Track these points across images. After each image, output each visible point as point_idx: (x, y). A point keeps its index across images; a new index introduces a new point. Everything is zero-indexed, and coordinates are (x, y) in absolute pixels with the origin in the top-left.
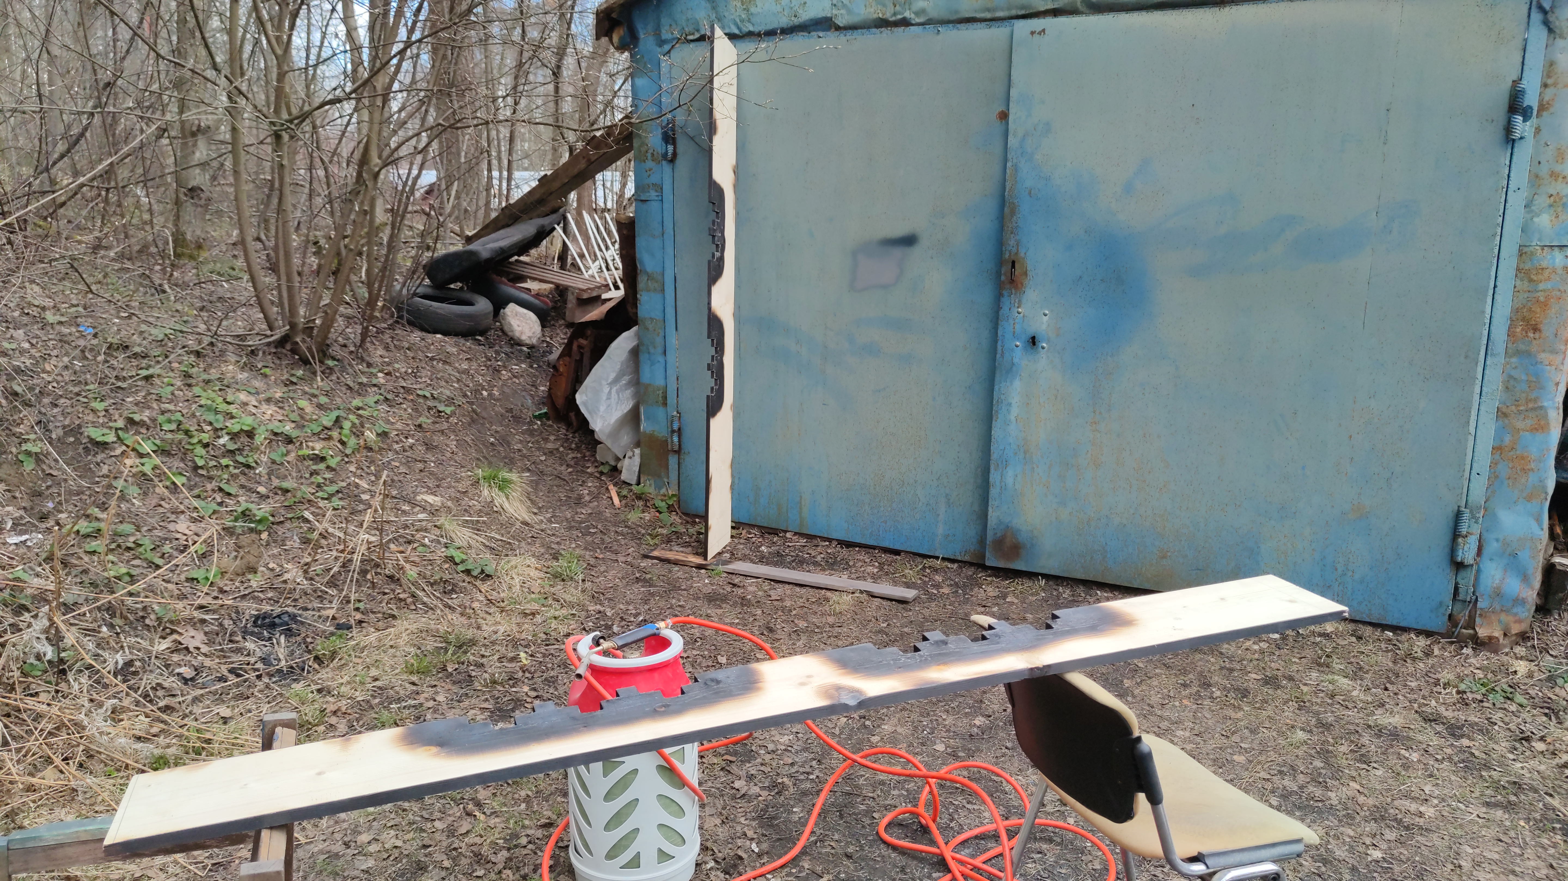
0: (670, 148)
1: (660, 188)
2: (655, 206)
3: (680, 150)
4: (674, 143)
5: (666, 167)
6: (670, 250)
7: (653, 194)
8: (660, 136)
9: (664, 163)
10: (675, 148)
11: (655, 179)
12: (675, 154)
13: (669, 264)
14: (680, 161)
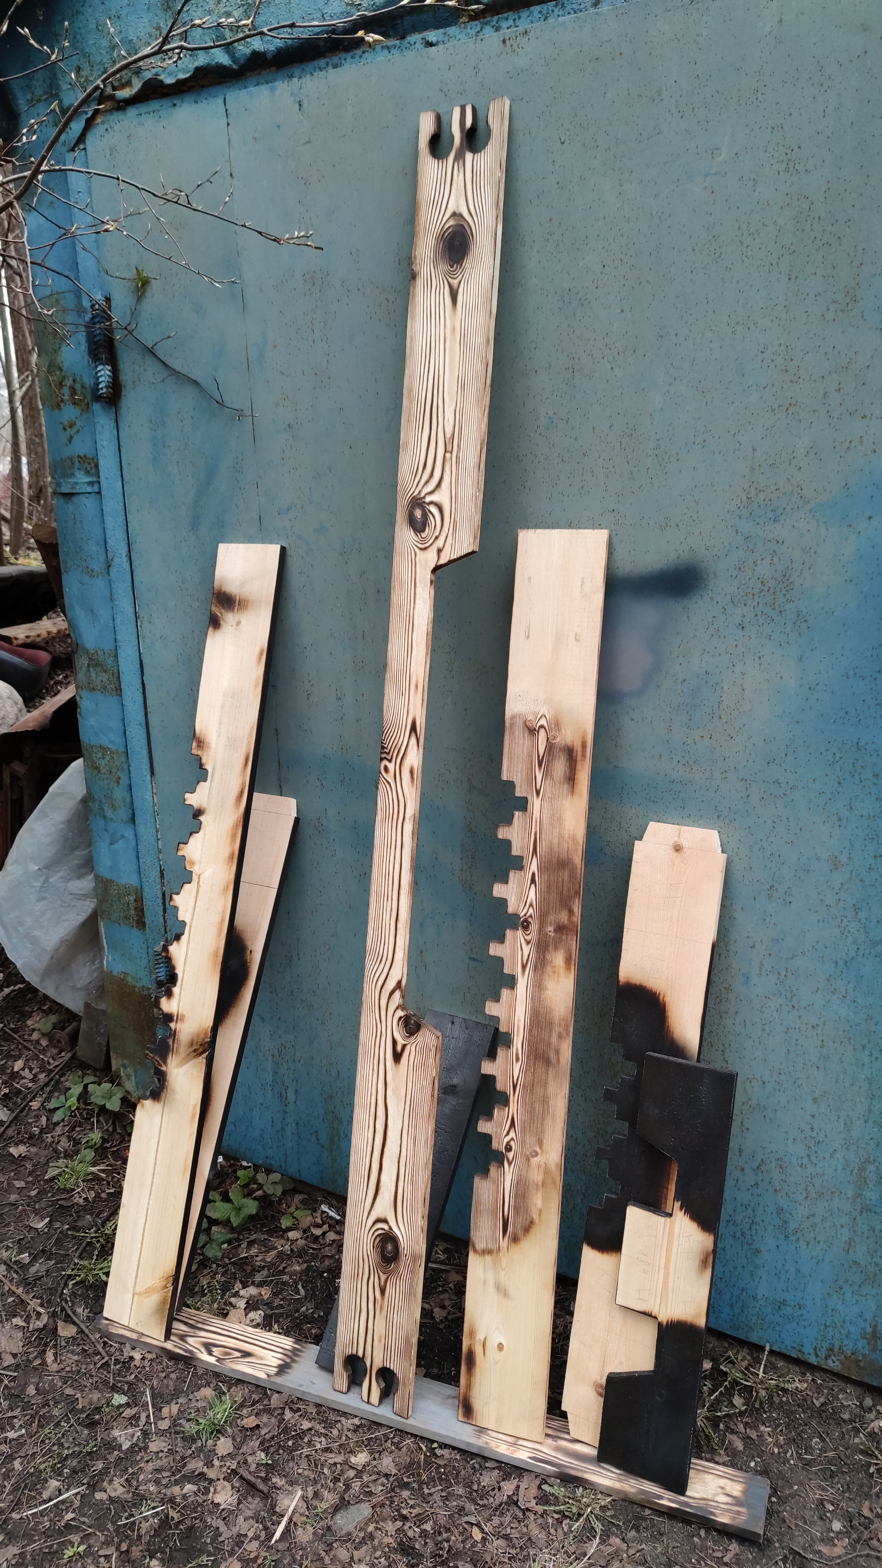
0: (105, 373)
1: (91, 465)
2: (88, 504)
3: (127, 375)
4: (113, 361)
5: (103, 421)
6: (124, 603)
7: (82, 479)
8: (84, 347)
9: (97, 407)
10: (115, 372)
11: (80, 447)
12: (116, 386)
13: (126, 635)
14: (130, 401)
